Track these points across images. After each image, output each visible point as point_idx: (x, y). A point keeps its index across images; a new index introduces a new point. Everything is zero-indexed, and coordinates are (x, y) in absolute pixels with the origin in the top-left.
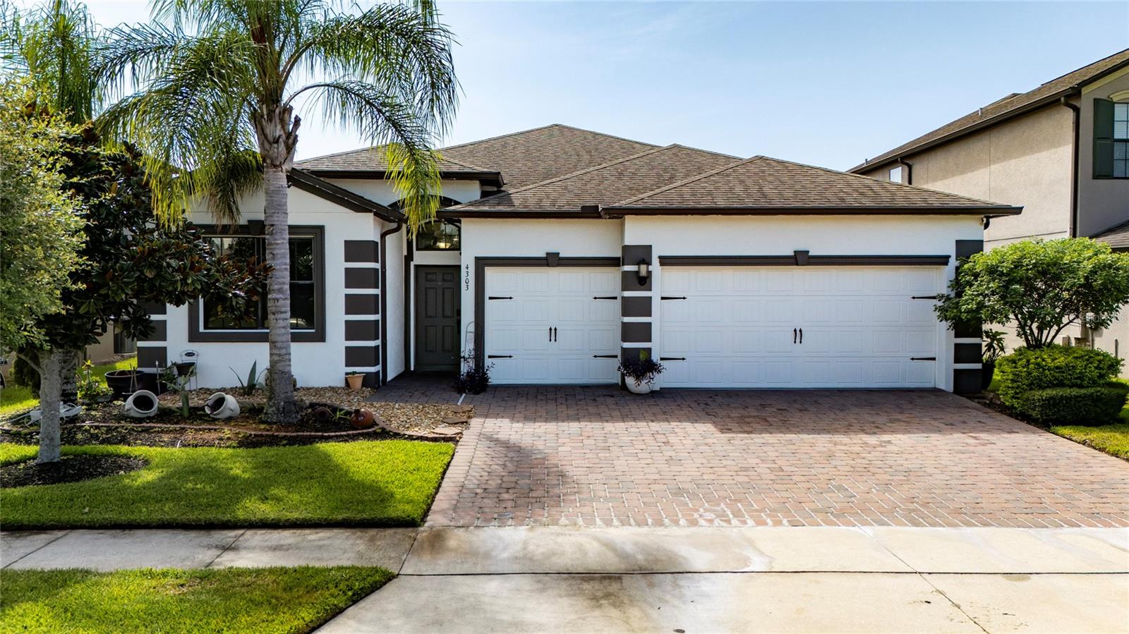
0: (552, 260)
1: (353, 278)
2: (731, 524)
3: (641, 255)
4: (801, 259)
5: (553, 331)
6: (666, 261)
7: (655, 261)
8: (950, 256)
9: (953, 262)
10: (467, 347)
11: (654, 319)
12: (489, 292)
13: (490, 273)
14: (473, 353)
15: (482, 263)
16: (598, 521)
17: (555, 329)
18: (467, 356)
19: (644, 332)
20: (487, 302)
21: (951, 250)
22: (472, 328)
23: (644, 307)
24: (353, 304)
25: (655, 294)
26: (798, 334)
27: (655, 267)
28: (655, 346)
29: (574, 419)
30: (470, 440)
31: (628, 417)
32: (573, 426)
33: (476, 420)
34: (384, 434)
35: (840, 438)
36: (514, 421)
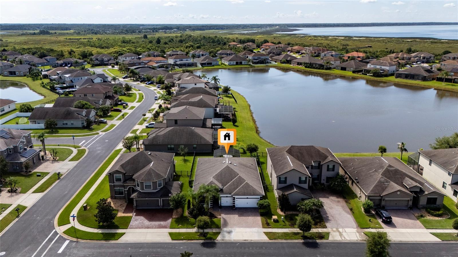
0: (227, 197)
2: (236, 228)
3: (234, 198)
4: (247, 198)
8: (259, 198)
10: (220, 203)
11: (235, 203)
12: (221, 199)
15: (221, 197)
16: (229, 228)
17: (227, 202)
19: (234, 204)
24: (211, 202)
25: (235, 201)
26: (247, 203)
28: (235, 205)
29: (228, 214)
30: (221, 218)
31: (233, 214)
32: (229, 216)
33: (222, 215)
34: (216, 217)
35: (246, 217)
36: (224, 215)
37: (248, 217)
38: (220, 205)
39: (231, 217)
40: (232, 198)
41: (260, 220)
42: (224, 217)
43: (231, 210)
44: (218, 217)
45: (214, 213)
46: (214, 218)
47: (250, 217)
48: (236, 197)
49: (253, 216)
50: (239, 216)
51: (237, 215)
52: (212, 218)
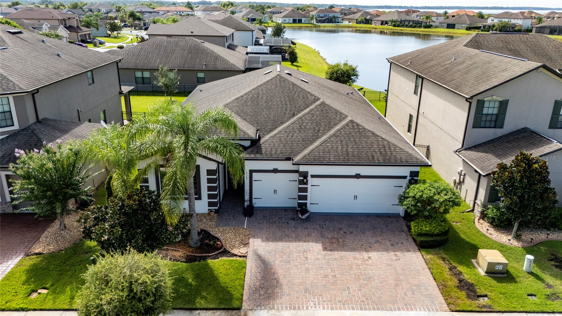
0: (275, 171)
1: (209, 181)
2: (316, 308)
3: (305, 175)
4: (358, 176)
6: (313, 176)
7: (309, 176)
8: (407, 176)
9: (409, 178)
10: (247, 197)
11: (308, 194)
12: (254, 179)
13: (254, 174)
14: (249, 199)
15: (251, 172)
16: (284, 308)
17: (276, 190)
18: (247, 200)
19: (305, 198)
20: (253, 182)
21: (408, 174)
22: (248, 192)
23: (305, 190)
24: (210, 189)
25: (309, 186)
26: (356, 197)
27: (309, 178)
28: (308, 202)
29: (280, 239)
30: (250, 256)
31: (298, 239)
32: (280, 245)
33: (251, 240)
34: (226, 253)
35: (357, 254)
36: (263, 241)
37: (365, 255)
38: (248, 202)
39: (289, 250)
40: (295, 176)
41: (424, 269)
42: (261, 252)
43: (292, 223)
44: (235, 251)
45: (218, 235)
46: (216, 257)
47: (374, 255)
48: (312, 170)
49: (387, 250)
50: (325, 249)
51: (317, 242)
52: (205, 258)
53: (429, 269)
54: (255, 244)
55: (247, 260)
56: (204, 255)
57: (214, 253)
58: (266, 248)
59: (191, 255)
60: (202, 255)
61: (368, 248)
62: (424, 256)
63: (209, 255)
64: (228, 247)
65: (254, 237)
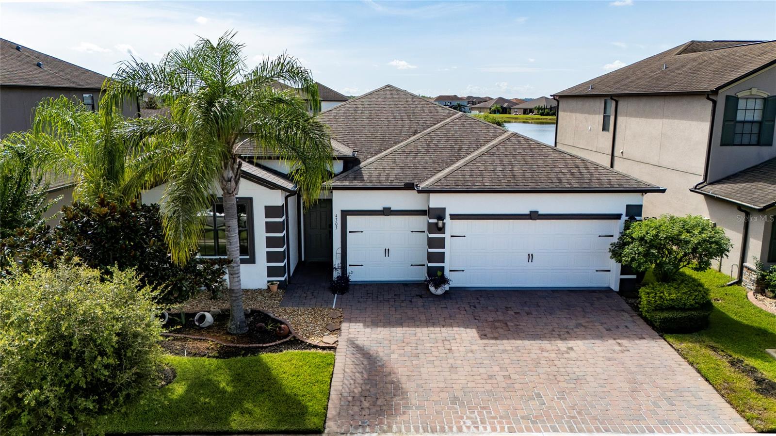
0: (387, 212)
1: (270, 227)
2: (478, 430)
3: (440, 214)
4: (534, 216)
5: (387, 251)
6: (454, 217)
7: (448, 217)
8: (622, 214)
9: (624, 218)
10: (337, 261)
11: (447, 250)
12: (349, 229)
13: (350, 219)
14: (340, 265)
15: (345, 214)
17: (388, 250)
18: (337, 267)
19: (441, 257)
20: (349, 235)
21: (623, 211)
22: (340, 251)
23: (441, 243)
24: (270, 242)
25: (447, 236)
26: (531, 257)
27: (447, 220)
28: (447, 265)
29: (400, 323)
30: (342, 346)
31: (430, 322)
32: (399, 332)
33: (345, 326)
34: (296, 343)
35: (545, 344)
36: (366, 326)
37: (562, 345)
38: (340, 271)
39: (416, 338)
40: (421, 222)
41: (680, 365)
42: (362, 342)
43: (420, 302)
44: (310, 341)
45: (284, 317)
46: (277, 349)
47: (579, 346)
49: (600, 337)
50: (483, 336)
51: (466, 326)
52: (255, 351)
53: (691, 364)
54: (350, 330)
55: (337, 354)
56: (255, 345)
57: (274, 344)
58: (373, 336)
59: (230, 347)
60: (251, 345)
61: (566, 334)
62: (674, 346)
63: (264, 345)
64: (300, 335)
65: (350, 320)
